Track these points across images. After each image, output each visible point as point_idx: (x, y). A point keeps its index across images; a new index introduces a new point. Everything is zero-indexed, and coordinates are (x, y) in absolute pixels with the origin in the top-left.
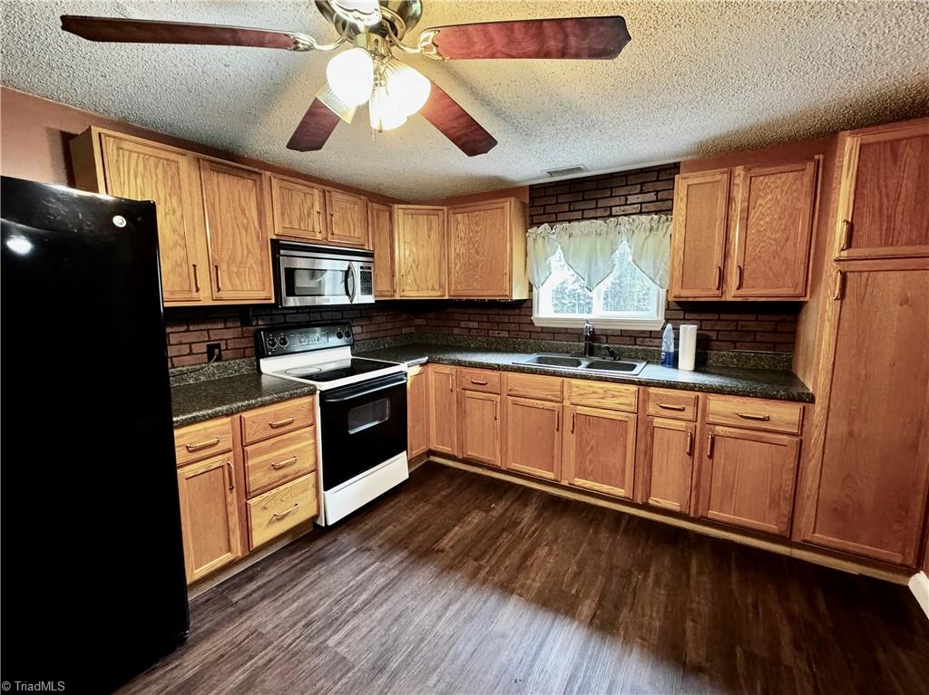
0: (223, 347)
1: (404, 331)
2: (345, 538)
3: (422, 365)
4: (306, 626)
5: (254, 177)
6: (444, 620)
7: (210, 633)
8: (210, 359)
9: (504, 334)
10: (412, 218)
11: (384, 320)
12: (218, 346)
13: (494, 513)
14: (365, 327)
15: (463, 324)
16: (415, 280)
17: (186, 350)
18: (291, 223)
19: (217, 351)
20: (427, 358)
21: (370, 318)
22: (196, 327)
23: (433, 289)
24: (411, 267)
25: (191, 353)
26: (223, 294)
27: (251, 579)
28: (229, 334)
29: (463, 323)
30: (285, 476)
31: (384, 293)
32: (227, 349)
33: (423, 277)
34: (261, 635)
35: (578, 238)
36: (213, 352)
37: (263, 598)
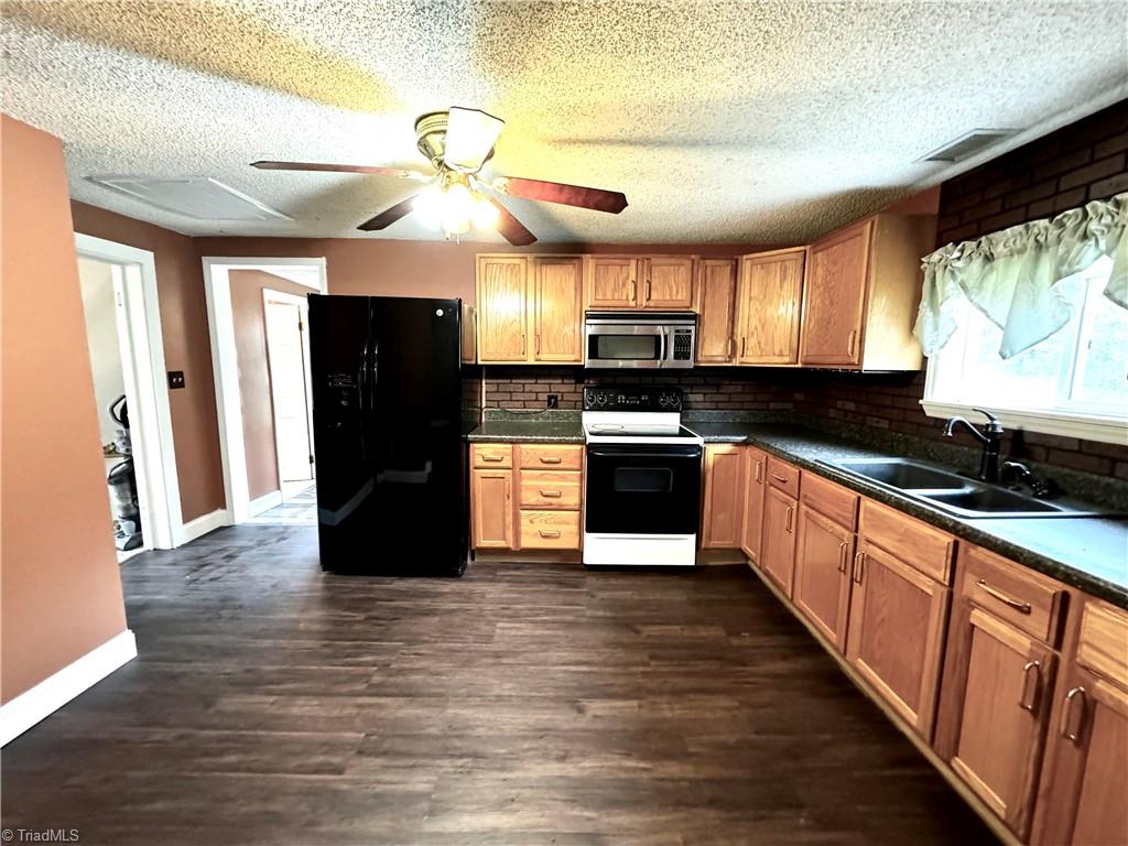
0: (559, 398)
1: (772, 406)
2: (592, 581)
3: (737, 444)
4: (504, 608)
5: (575, 261)
6: (565, 668)
7: (471, 580)
8: (549, 404)
9: (884, 424)
10: (762, 268)
11: (740, 389)
12: (556, 397)
13: (735, 641)
14: (708, 396)
15: (840, 404)
16: (759, 343)
17: (533, 397)
18: (604, 295)
19: (553, 400)
20: (744, 438)
21: (718, 386)
22: (543, 381)
23: (781, 355)
24: (756, 328)
25: (537, 400)
26: (543, 356)
27: (517, 569)
28: (564, 389)
29: (839, 402)
30: (551, 504)
31: (713, 359)
32: (562, 400)
33: (770, 341)
34: (483, 597)
35: (1002, 260)
36: (553, 402)
37: (508, 581)
